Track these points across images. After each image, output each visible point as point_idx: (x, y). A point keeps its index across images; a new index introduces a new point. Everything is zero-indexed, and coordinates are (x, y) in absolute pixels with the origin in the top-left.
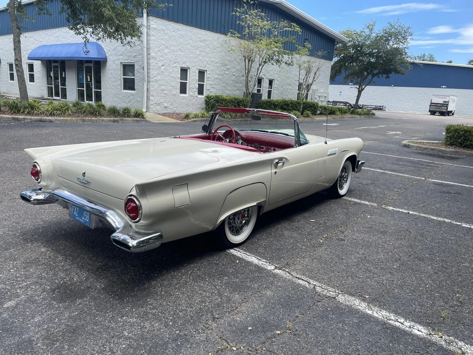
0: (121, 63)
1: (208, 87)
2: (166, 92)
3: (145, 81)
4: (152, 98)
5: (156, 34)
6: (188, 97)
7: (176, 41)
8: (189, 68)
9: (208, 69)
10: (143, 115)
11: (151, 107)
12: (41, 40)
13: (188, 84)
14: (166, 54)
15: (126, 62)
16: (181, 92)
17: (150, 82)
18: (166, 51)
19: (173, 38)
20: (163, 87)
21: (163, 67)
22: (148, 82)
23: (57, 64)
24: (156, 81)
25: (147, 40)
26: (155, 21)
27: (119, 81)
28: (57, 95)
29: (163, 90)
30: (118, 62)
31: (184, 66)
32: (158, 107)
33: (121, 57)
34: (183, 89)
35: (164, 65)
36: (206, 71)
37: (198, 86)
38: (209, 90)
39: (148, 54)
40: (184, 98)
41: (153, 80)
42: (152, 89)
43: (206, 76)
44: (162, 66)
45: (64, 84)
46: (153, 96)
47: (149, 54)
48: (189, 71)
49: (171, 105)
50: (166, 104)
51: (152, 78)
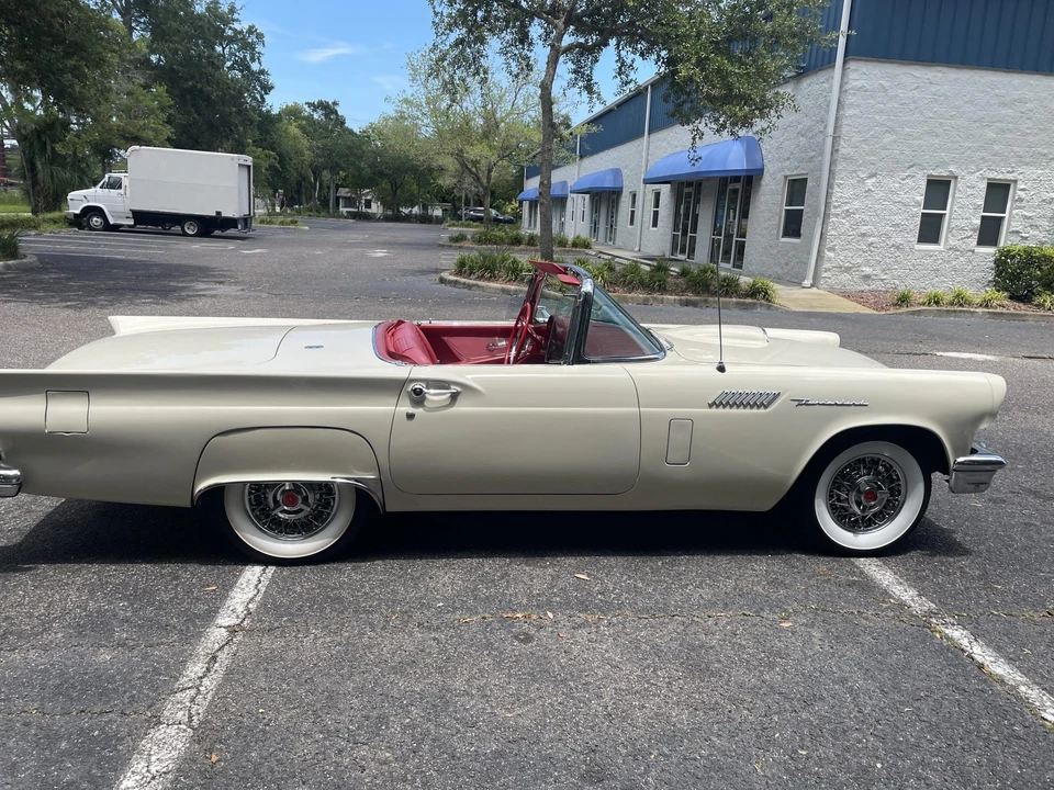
0: (786, 177)
1: (1016, 225)
2: (871, 239)
3: (819, 216)
4: (829, 254)
5: (860, 102)
6: (940, 252)
7: (921, 113)
8: (956, 178)
9: (1020, 177)
10: (766, 293)
11: (825, 275)
12: (676, 143)
13: (946, 220)
14: (885, 148)
15: (794, 173)
16: (922, 239)
17: (829, 218)
18: (888, 138)
19: (912, 106)
20: (863, 229)
21: (874, 180)
22: (826, 216)
23: (690, 190)
24: (848, 213)
25: (837, 118)
26: (864, 70)
27: (777, 218)
28: (683, 252)
29: (863, 235)
30: (780, 176)
31: (941, 172)
32: (845, 277)
33: (787, 163)
34: (930, 230)
35: (874, 175)
36: (1015, 181)
37: (979, 222)
38: (1018, 232)
39: (834, 151)
40: (929, 254)
41: (838, 211)
42: (833, 232)
43: (1015, 193)
44: (870, 177)
45: (694, 230)
46: (832, 249)
47: (837, 151)
48: (956, 186)
49: (883, 271)
50: (868, 270)
51: (835, 207)
